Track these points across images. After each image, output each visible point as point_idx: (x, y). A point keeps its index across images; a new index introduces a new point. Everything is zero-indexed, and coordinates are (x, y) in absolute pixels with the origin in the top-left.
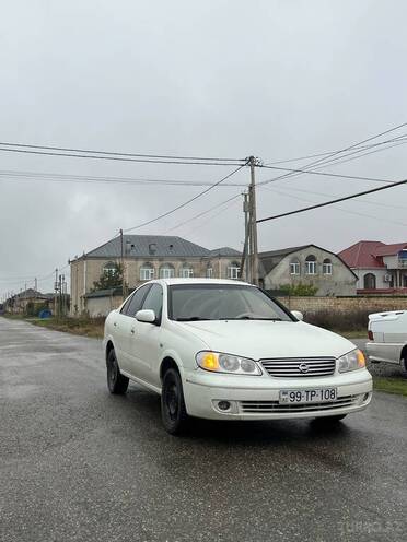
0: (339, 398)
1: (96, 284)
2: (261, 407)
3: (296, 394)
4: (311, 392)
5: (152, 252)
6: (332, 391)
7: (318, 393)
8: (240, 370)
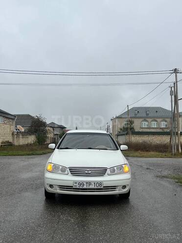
0: (104, 187)
1: (121, 129)
2: (67, 188)
3: (81, 183)
4: (89, 183)
5: (147, 114)
6: (100, 183)
7: (93, 184)
8: (60, 172)
